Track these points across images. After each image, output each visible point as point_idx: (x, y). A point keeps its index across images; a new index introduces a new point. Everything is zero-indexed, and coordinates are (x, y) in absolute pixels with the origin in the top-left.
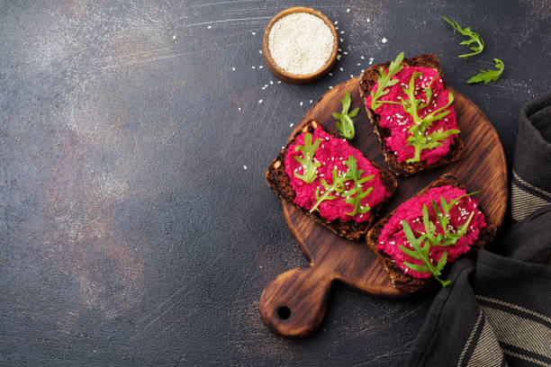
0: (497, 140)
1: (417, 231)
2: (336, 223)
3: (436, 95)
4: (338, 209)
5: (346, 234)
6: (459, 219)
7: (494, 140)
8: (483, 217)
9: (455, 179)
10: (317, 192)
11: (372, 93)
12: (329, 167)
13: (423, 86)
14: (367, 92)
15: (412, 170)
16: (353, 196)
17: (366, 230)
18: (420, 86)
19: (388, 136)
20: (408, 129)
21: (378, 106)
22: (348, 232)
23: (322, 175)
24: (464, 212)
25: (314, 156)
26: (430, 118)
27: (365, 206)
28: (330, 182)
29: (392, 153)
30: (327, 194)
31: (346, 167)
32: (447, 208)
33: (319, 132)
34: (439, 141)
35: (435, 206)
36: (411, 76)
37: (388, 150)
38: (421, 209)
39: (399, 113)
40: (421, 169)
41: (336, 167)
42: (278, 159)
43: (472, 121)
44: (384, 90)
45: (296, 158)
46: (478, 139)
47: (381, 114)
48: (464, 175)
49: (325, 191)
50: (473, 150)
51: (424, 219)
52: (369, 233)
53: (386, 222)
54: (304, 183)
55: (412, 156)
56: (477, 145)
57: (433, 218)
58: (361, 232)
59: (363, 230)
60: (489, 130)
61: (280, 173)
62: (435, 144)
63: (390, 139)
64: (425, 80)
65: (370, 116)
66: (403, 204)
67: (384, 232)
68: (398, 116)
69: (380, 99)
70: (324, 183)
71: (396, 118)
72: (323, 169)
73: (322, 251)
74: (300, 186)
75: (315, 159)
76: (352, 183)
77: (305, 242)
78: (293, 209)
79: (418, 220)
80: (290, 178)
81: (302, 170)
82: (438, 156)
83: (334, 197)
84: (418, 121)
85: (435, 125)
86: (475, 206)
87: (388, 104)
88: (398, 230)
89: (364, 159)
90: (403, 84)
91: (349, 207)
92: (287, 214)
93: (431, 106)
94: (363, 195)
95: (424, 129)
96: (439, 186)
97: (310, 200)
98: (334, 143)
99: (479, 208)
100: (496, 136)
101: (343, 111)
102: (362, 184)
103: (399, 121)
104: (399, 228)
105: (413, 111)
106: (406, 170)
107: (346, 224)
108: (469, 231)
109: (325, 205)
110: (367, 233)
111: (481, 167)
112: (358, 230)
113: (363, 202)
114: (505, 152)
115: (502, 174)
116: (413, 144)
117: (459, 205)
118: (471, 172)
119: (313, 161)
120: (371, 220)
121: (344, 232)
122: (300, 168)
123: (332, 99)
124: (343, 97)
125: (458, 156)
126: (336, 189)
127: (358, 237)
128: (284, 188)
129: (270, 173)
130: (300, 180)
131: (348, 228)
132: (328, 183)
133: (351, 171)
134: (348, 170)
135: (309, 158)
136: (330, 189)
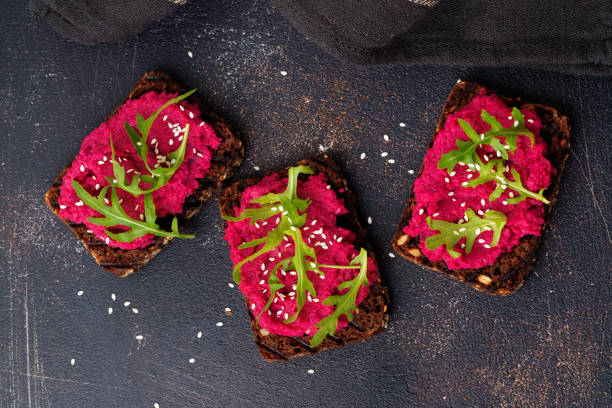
2: (553, 156)
4: (530, 162)
5: (566, 137)
12: (466, 195)
16: (503, 142)
23: (483, 202)
25: (457, 223)
27: (512, 120)
28: (491, 185)
30: (512, 185)
31: (457, 168)
33: (415, 228)
41: (465, 184)
42: (478, 282)
45: (467, 252)
49: (508, 190)
54: (506, 227)
58: (556, 115)
59: (551, 113)
61: (497, 272)
70: (495, 195)
72: (474, 205)
74: (512, 232)
76: (482, 151)
80: (504, 252)
81: (483, 235)
83: (514, 173)
89: (437, 145)
91: (522, 143)
94: (496, 127)
97: (529, 210)
98: (425, 199)
102: (479, 133)
107: (550, 143)
109: (530, 183)
112: (553, 121)
113: (507, 124)
119: (466, 221)
121: (563, 142)
122: (481, 241)
126: (500, 174)
127: (565, 118)
128: (519, 258)
129: (501, 287)
130: (502, 235)
131: (555, 139)
132: (494, 189)
133: (462, 159)
134: (462, 164)
135: (462, 230)
136: (502, 184)
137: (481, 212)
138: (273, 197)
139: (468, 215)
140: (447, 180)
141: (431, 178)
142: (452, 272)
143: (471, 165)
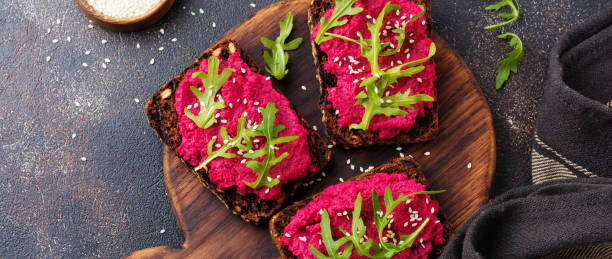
0: (490, 126)
1: (341, 230)
2: (230, 194)
3: (412, 41)
4: (236, 173)
5: (242, 213)
6: (406, 224)
7: (485, 124)
8: (440, 229)
9: (416, 167)
10: (210, 144)
11: (322, 20)
12: (238, 111)
13: (397, 25)
14: (316, 18)
15: (356, 140)
16: (260, 160)
17: (271, 212)
18: (392, 24)
19: (333, 86)
20: (360, 82)
21: (325, 39)
22: (245, 210)
23: (224, 121)
24: (415, 216)
25: (219, 92)
26: (395, 71)
27: (274, 177)
28: (233, 133)
29: (332, 111)
30: (225, 149)
31: (261, 116)
32: (391, 204)
33: (234, 60)
34: (401, 108)
35: (375, 199)
36: (382, 7)
37: (328, 106)
38: (354, 198)
39: (354, 55)
40: (371, 143)
41: (245, 114)
42: (170, 86)
43: (458, 90)
44: (340, 19)
45: (193, 88)
46: (462, 117)
47: (328, 53)
48: (430, 164)
49: (222, 145)
50: (452, 133)
51: (354, 213)
52: (275, 217)
53: (300, 207)
54: (196, 127)
55: (359, 120)
56: (459, 126)
57: (368, 216)
58: (263, 214)
59: (267, 212)
60: (481, 108)
61: (167, 107)
62: (395, 111)
63: (333, 90)
64: (404, 17)
65: (314, 52)
66: (332, 187)
67: (296, 220)
68: (352, 59)
69: (331, 30)
70: (223, 132)
71: (348, 62)
72: (229, 113)
73: (204, 229)
74: (189, 130)
75: (220, 97)
76: (263, 141)
77: (182, 212)
78: (176, 161)
79: (345, 213)
80: (180, 116)
81: (199, 108)
82: (396, 129)
83: (234, 156)
84: (377, 73)
85: (402, 84)
86: (433, 210)
87: (341, 41)
88: (314, 223)
89: (290, 112)
90: (369, 17)
91: (252, 175)
92: (167, 167)
93: (401, 56)
94: (274, 161)
95: (384, 86)
96: (389, 171)
97: (199, 152)
98: (251, 79)
99: (439, 215)
100: (489, 118)
101: (279, 39)
102: (277, 145)
103: (350, 67)
104: (315, 220)
105: (372, 56)
106: (348, 139)
107: (244, 198)
108: (416, 245)
109: (218, 164)
110: (271, 217)
111: (458, 158)
112: (260, 210)
113: (273, 172)
114: (497, 145)
115: (486, 176)
116: (364, 105)
117: (410, 205)
118: (441, 163)
119: (216, 99)
120: (280, 200)
121: (239, 209)
122: (196, 105)
123: (268, 18)
124: (282, 19)
125: (426, 135)
126: (239, 145)
127: (257, 220)
128: (168, 128)
129: (154, 103)
130: (192, 121)
131: (245, 204)
132: (229, 134)
133: (265, 124)
135: (210, 93)
136: (230, 142)
137: (218, 115)
140: (257, 103)
141: (265, 93)
142: (186, 72)
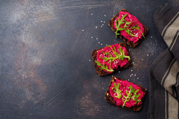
2: (132, 108)
4: (131, 103)
10: (123, 100)
12: (124, 91)
16: (135, 98)
22: (136, 109)
23: (123, 94)
28: (126, 95)
30: (126, 100)
31: (129, 89)
33: (118, 81)
41: (126, 90)
42: (107, 93)
45: (113, 91)
49: (125, 99)
59: (140, 107)
61: (109, 97)
70: (124, 96)
72: (122, 92)
74: (117, 100)
76: (133, 94)
80: (113, 98)
83: (129, 100)
89: (134, 85)
91: (134, 102)
94: (138, 97)
97: (121, 103)
98: (123, 83)
102: (136, 93)
109: (127, 103)
113: (138, 99)
120: (142, 103)
121: (134, 110)
122: (115, 94)
126: (128, 97)
127: (139, 110)
128: (112, 101)
129: (106, 97)
130: (117, 98)
131: (135, 108)
133: (131, 90)
134: (130, 90)
135: (117, 90)
136: (126, 98)
137: (121, 93)
138: (124, 53)
139: (120, 91)
140: (127, 87)
141: (127, 84)
142: (109, 88)
143: (130, 92)
